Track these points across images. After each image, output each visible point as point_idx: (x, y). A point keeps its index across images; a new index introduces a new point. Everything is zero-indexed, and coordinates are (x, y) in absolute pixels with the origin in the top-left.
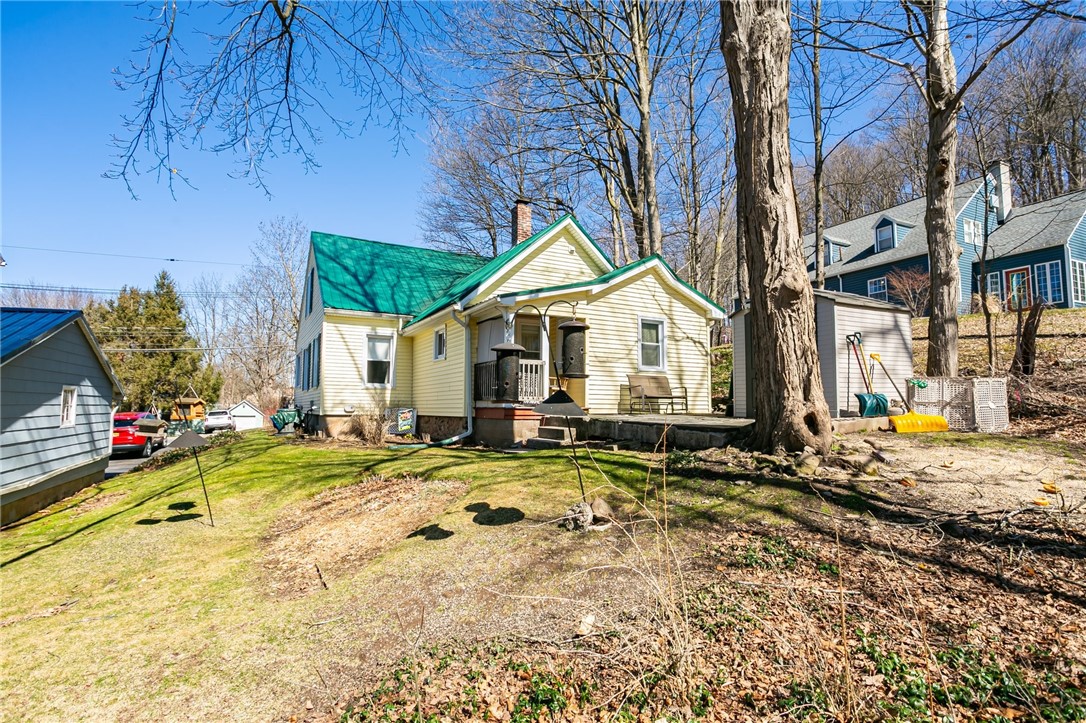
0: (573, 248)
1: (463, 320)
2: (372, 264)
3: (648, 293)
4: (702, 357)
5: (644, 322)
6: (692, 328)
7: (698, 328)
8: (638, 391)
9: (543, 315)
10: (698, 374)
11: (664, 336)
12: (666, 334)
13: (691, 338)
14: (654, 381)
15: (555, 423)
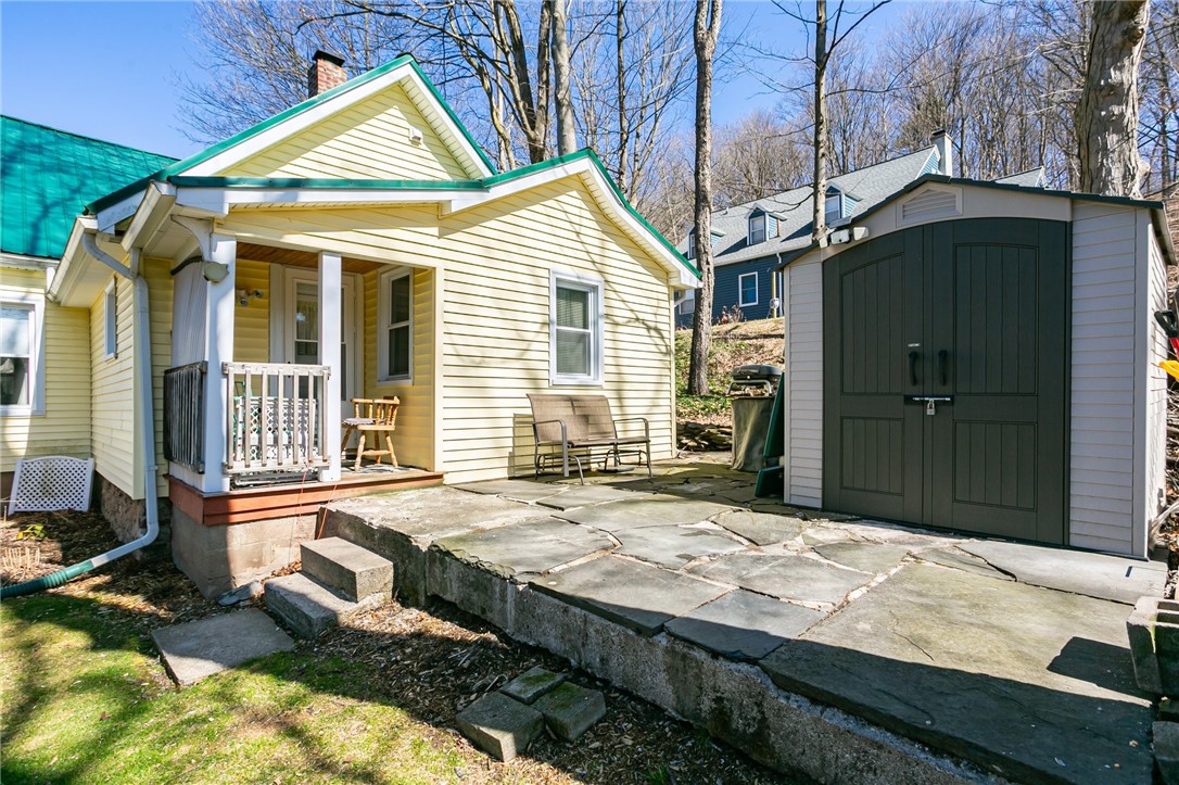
0: (419, 134)
1: (131, 265)
4: (660, 357)
5: (561, 285)
6: (645, 301)
7: (655, 303)
8: (554, 432)
9: (322, 251)
10: (652, 387)
11: (598, 316)
12: (602, 310)
13: (643, 321)
14: (581, 404)
15: (347, 531)
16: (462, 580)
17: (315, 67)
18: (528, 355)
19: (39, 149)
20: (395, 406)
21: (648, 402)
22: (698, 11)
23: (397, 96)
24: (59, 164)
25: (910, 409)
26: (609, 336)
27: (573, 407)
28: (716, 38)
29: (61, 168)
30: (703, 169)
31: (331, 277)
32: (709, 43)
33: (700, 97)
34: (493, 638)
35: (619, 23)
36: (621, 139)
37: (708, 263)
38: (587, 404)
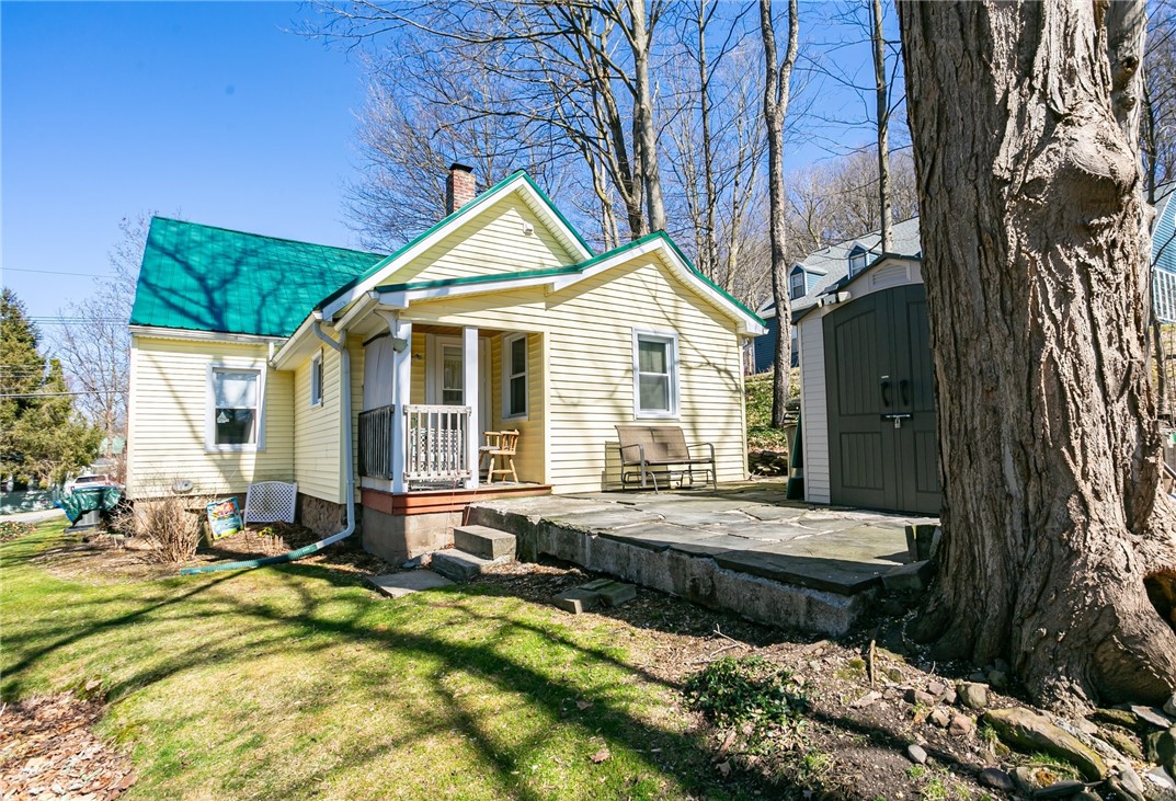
0: (530, 227)
1: (338, 340)
2: (238, 263)
3: (646, 292)
4: (730, 394)
5: (643, 339)
6: (715, 348)
7: (724, 349)
8: (635, 454)
9: (465, 326)
10: (724, 419)
11: (674, 362)
12: (677, 357)
13: (714, 366)
14: (659, 433)
15: (485, 520)
16: (559, 539)
17: (451, 176)
18: (617, 395)
19: (254, 253)
20: (515, 436)
21: (719, 433)
22: (768, 90)
23: (514, 201)
24: (269, 263)
25: (885, 424)
26: (684, 378)
27: (653, 436)
28: (784, 112)
29: (269, 266)
30: (778, 226)
31: (471, 342)
32: (779, 118)
33: (772, 164)
34: (578, 571)
35: (703, 99)
36: (710, 198)
37: (785, 309)
38: (664, 434)
